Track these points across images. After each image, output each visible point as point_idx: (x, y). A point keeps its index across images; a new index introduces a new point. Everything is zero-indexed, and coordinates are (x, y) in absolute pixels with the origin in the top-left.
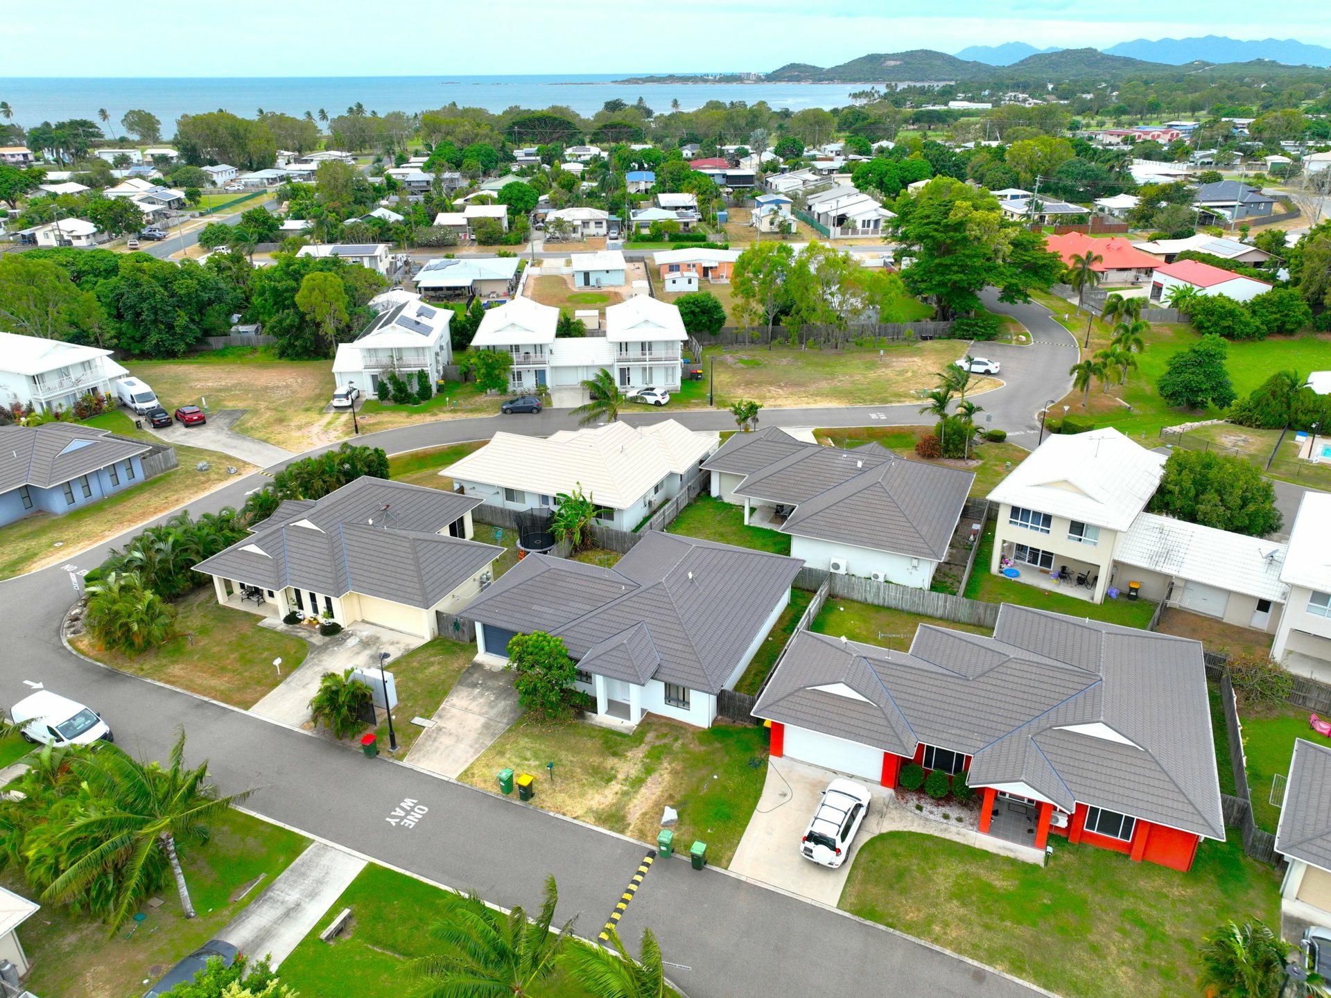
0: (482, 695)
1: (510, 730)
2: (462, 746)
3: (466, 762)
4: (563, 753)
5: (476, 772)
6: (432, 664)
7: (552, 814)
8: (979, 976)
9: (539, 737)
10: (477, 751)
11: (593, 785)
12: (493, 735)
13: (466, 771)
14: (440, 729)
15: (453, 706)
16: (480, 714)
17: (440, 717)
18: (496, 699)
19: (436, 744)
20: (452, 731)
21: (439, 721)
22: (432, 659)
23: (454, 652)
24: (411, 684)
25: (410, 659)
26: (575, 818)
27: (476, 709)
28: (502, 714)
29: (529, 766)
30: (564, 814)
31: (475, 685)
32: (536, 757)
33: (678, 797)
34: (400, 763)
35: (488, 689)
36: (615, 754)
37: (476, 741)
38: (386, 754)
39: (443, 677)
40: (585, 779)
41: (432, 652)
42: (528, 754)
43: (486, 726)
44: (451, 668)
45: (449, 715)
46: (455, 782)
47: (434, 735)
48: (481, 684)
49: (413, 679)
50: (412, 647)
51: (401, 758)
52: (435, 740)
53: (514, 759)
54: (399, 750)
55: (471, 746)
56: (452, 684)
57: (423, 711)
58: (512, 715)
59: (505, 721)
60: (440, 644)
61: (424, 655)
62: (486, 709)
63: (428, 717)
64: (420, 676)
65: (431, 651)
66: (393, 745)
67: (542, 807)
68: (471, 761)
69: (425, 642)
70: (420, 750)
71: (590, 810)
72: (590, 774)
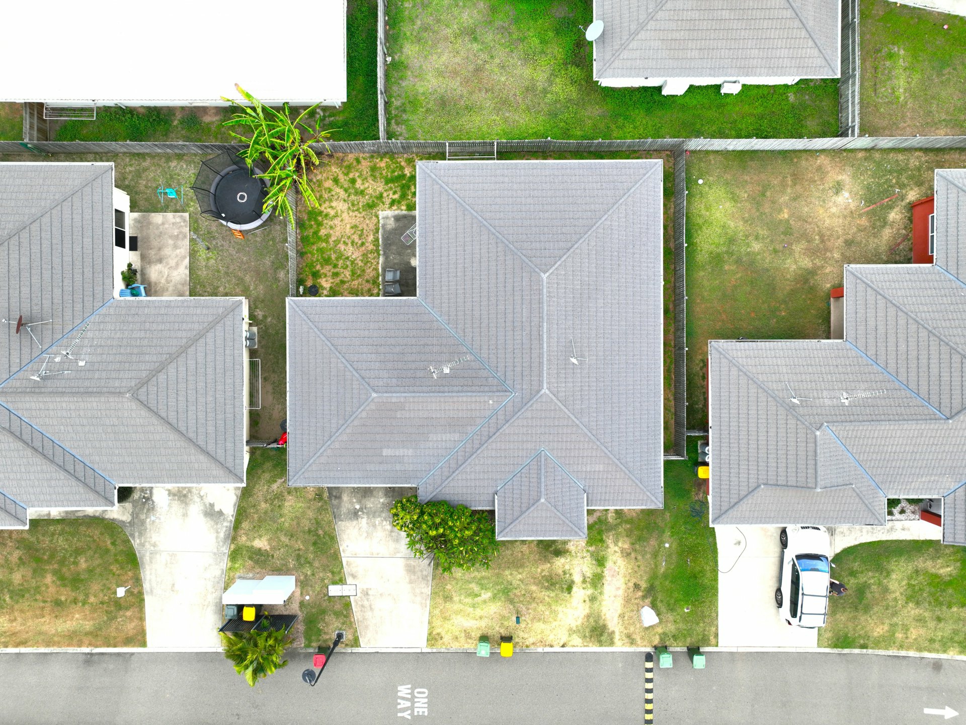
0: (375, 527)
2: (404, 604)
3: (422, 622)
4: (507, 572)
5: (439, 630)
6: (282, 496)
7: (540, 650)
8: (937, 666)
10: (422, 605)
11: (557, 600)
12: (424, 579)
13: (429, 634)
14: (365, 593)
16: (392, 555)
17: (353, 576)
19: (377, 612)
21: (357, 583)
25: (252, 502)
26: (563, 646)
29: (484, 602)
30: (551, 646)
32: (483, 587)
33: (644, 585)
34: (359, 650)
35: (374, 514)
36: (557, 554)
37: (414, 593)
40: (545, 594)
42: (475, 588)
43: (410, 570)
44: (307, 495)
45: (360, 570)
46: (429, 650)
47: (367, 604)
48: (361, 510)
52: (371, 608)
53: (466, 601)
54: (347, 635)
55: (413, 601)
56: (329, 522)
57: (330, 576)
62: (392, 546)
63: (342, 581)
64: (284, 522)
65: (263, 476)
67: (527, 646)
68: (425, 620)
70: (367, 627)
71: (571, 632)
72: (547, 588)
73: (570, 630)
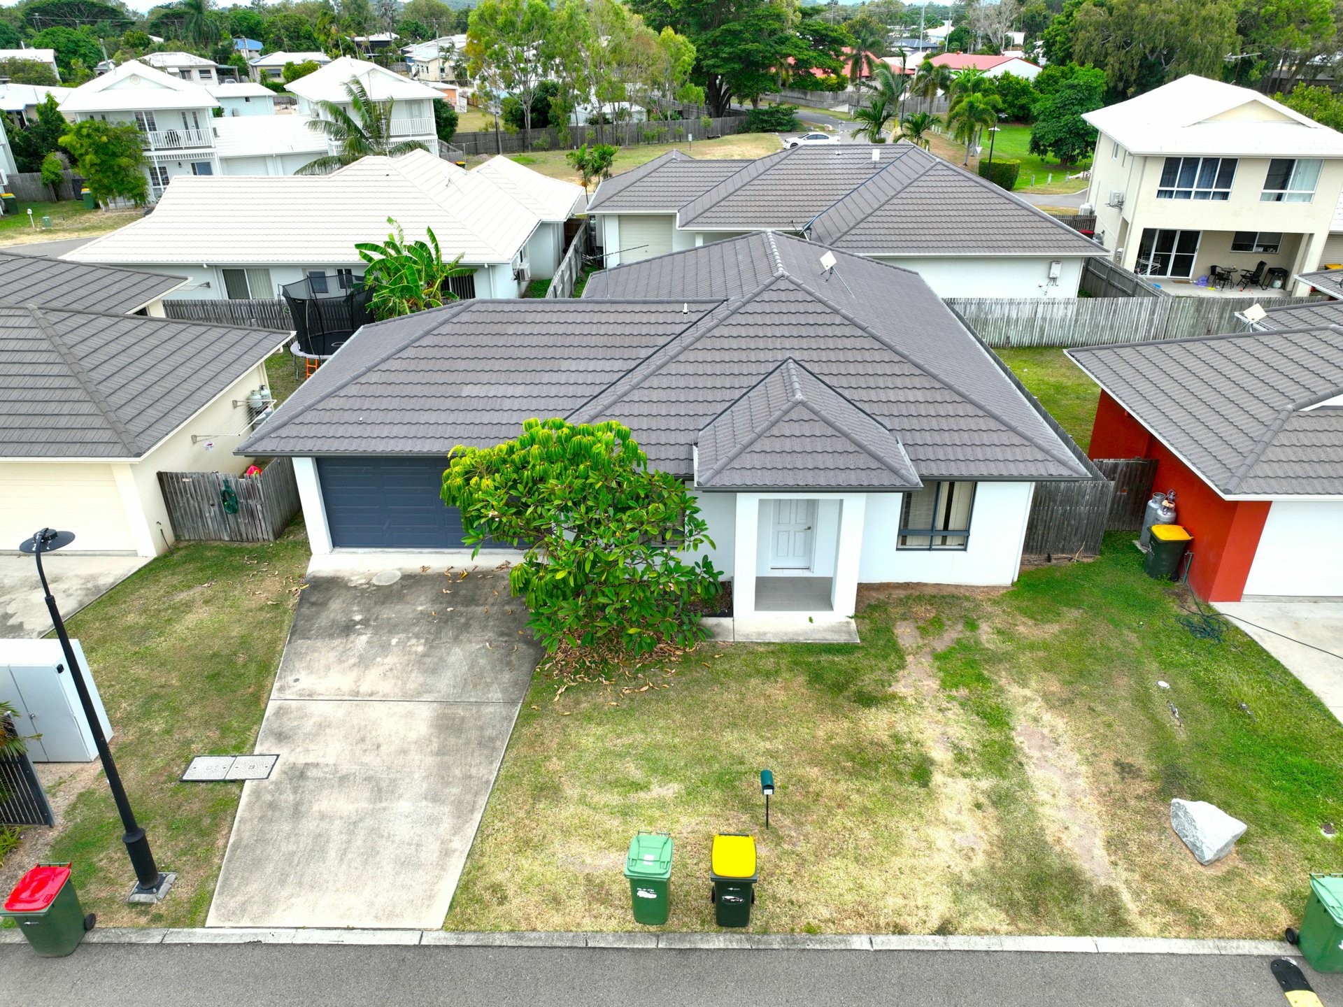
0: (385, 648)
1: (526, 718)
2: (403, 806)
3: (446, 853)
5: (500, 877)
6: (188, 606)
9: (628, 713)
10: (462, 811)
12: (486, 744)
13: (465, 886)
14: (298, 775)
15: (311, 696)
16: (407, 698)
17: (281, 737)
18: (431, 645)
19: (309, 825)
20: (345, 768)
21: (284, 752)
22: (183, 596)
23: (241, 569)
24: (138, 671)
25: (111, 611)
27: (387, 687)
28: (475, 679)
29: (662, 804)
31: (348, 629)
34: (198, 935)
35: (393, 628)
36: (867, 700)
37: (442, 776)
38: (125, 917)
39: (236, 631)
41: (175, 580)
42: (633, 771)
43: (448, 725)
44: (247, 604)
45: (309, 725)
46: (449, 939)
47: (288, 798)
48: (365, 622)
49: (140, 657)
50: (107, 580)
51: (194, 913)
52: (297, 812)
53: (600, 798)
54: (174, 887)
55: (435, 798)
56: (274, 642)
57: (214, 734)
58: (506, 676)
59: (496, 694)
60: (187, 560)
61: (151, 592)
62: (415, 680)
63: (241, 747)
64: (162, 645)
65: (168, 579)
66: (148, 875)
67: (811, 931)
68: (461, 845)
69: (140, 563)
70: (257, 864)
71: (959, 887)
72: (852, 774)
73: (955, 881)
